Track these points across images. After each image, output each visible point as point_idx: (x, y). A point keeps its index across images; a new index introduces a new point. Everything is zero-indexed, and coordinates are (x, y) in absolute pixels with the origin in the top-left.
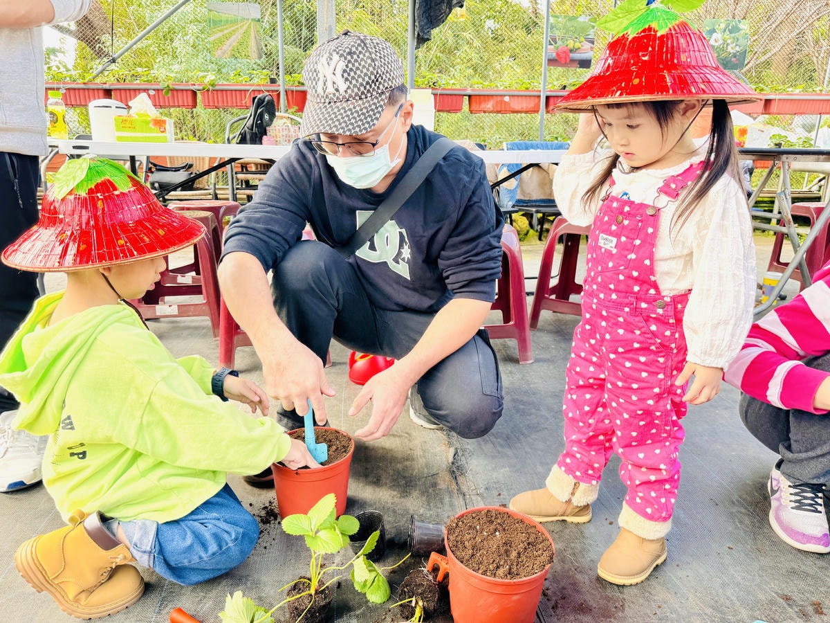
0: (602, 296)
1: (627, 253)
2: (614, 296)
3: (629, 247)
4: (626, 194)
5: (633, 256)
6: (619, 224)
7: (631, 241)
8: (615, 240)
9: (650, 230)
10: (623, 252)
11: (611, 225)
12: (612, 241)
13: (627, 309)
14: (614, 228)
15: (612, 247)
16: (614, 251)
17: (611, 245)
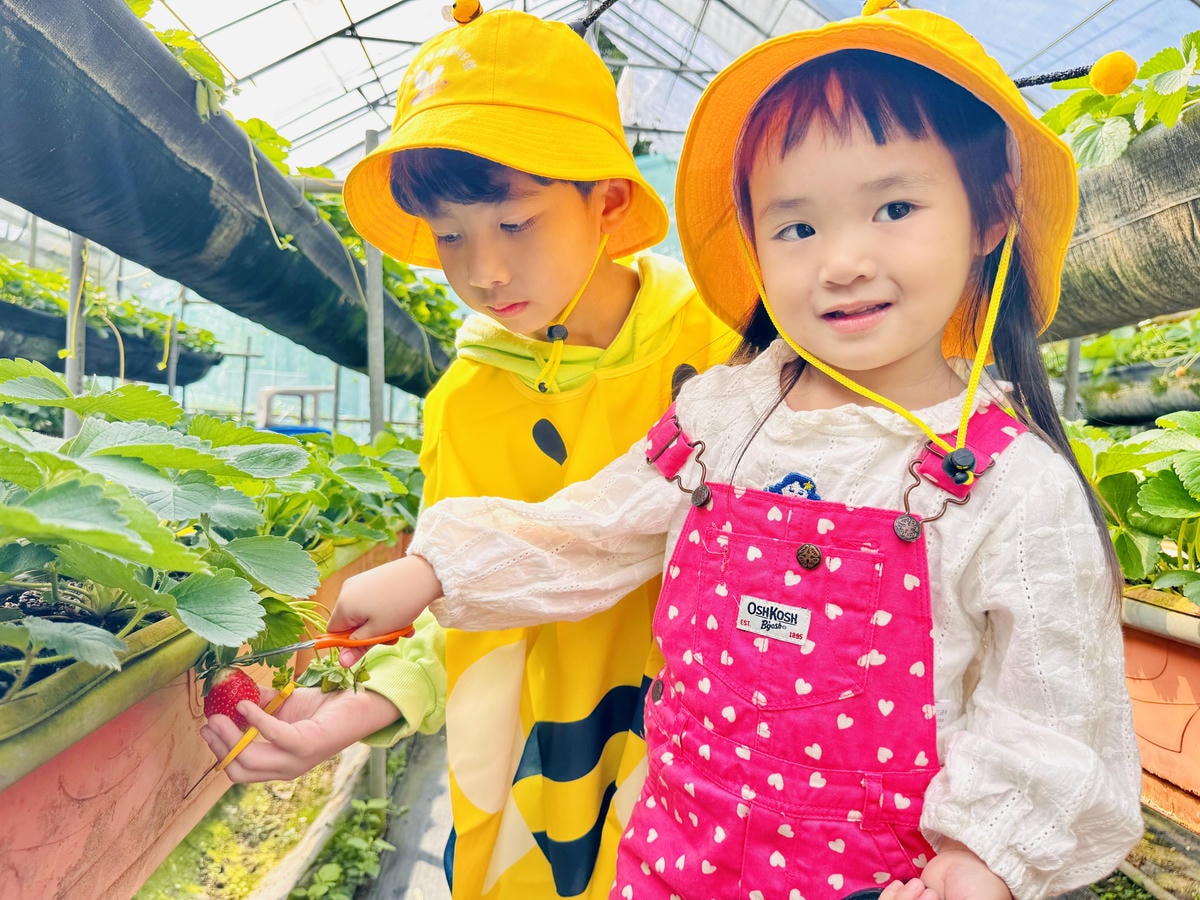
0: (776, 781)
1: (853, 650)
2: (817, 781)
3: (859, 632)
4: (803, 481)
5: (874, 658)
6: (810, 567)
7: (862, 616)
8: (804, 615)
9: (911, 582)
10: (841, 650)
11: (782, 573)
12: (794, 619)
13: (854, 815)
14: (792, 579)
15: (799, 636)
16: (808, 647)
17: (790, 628)
